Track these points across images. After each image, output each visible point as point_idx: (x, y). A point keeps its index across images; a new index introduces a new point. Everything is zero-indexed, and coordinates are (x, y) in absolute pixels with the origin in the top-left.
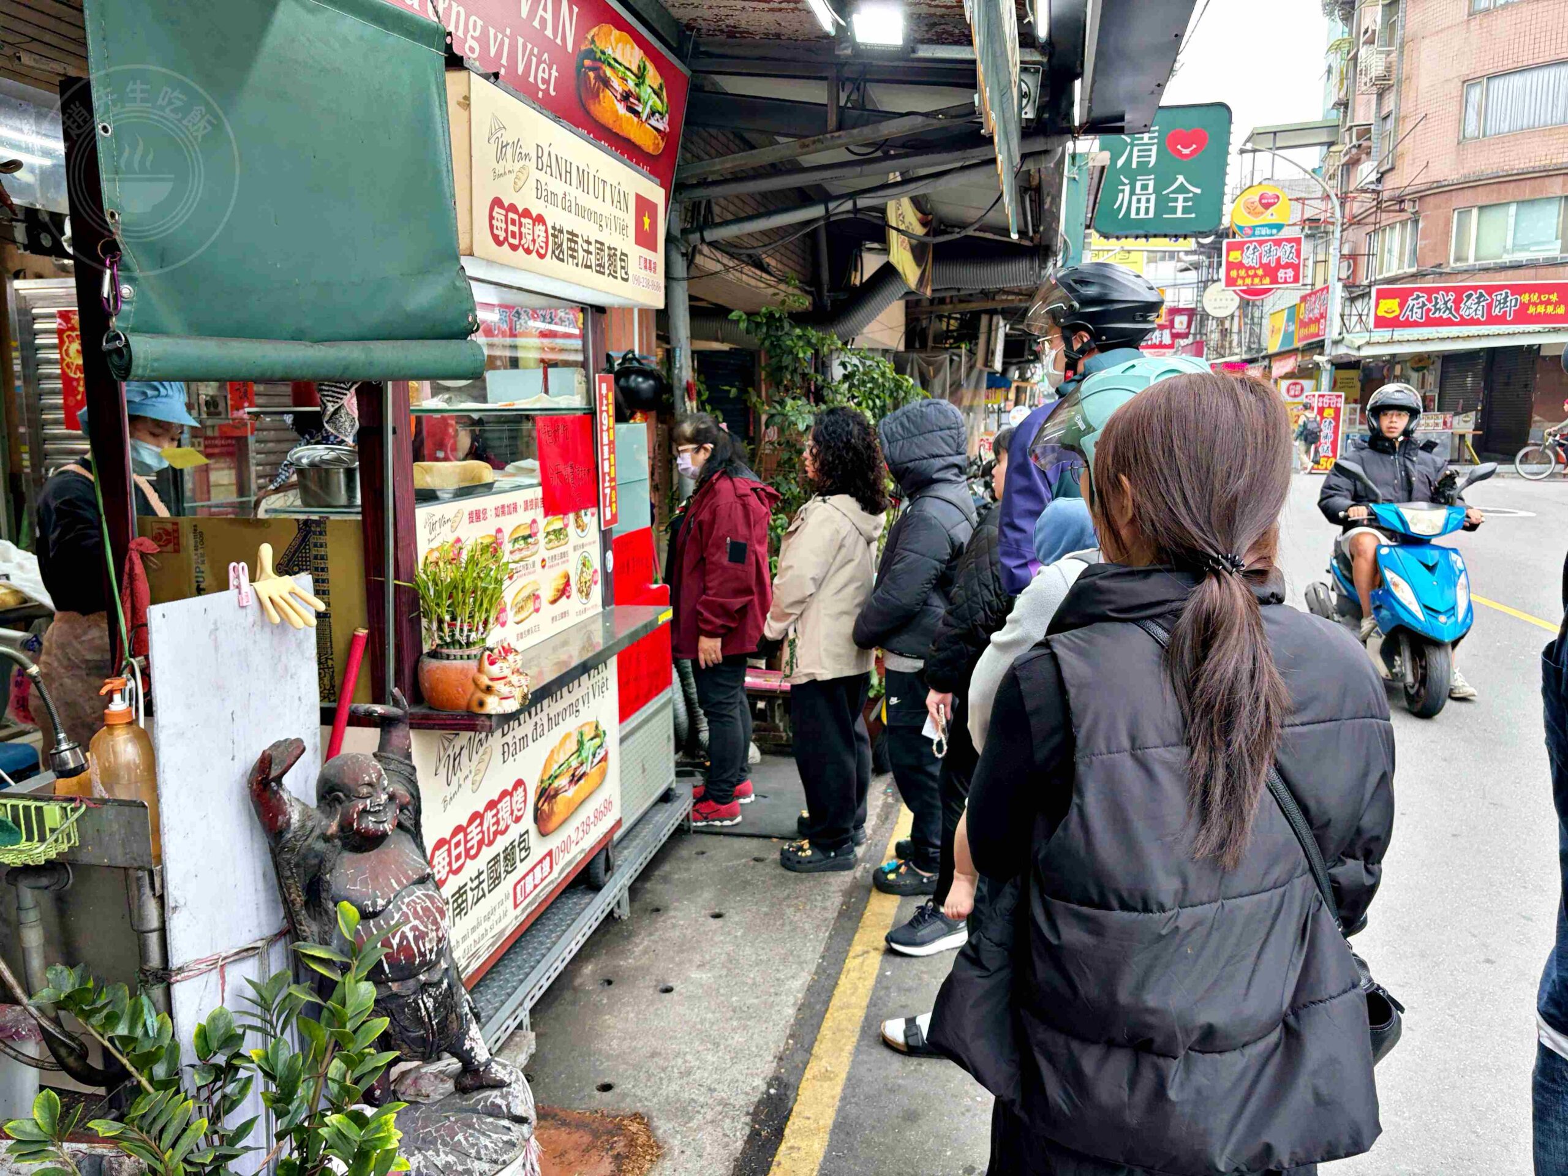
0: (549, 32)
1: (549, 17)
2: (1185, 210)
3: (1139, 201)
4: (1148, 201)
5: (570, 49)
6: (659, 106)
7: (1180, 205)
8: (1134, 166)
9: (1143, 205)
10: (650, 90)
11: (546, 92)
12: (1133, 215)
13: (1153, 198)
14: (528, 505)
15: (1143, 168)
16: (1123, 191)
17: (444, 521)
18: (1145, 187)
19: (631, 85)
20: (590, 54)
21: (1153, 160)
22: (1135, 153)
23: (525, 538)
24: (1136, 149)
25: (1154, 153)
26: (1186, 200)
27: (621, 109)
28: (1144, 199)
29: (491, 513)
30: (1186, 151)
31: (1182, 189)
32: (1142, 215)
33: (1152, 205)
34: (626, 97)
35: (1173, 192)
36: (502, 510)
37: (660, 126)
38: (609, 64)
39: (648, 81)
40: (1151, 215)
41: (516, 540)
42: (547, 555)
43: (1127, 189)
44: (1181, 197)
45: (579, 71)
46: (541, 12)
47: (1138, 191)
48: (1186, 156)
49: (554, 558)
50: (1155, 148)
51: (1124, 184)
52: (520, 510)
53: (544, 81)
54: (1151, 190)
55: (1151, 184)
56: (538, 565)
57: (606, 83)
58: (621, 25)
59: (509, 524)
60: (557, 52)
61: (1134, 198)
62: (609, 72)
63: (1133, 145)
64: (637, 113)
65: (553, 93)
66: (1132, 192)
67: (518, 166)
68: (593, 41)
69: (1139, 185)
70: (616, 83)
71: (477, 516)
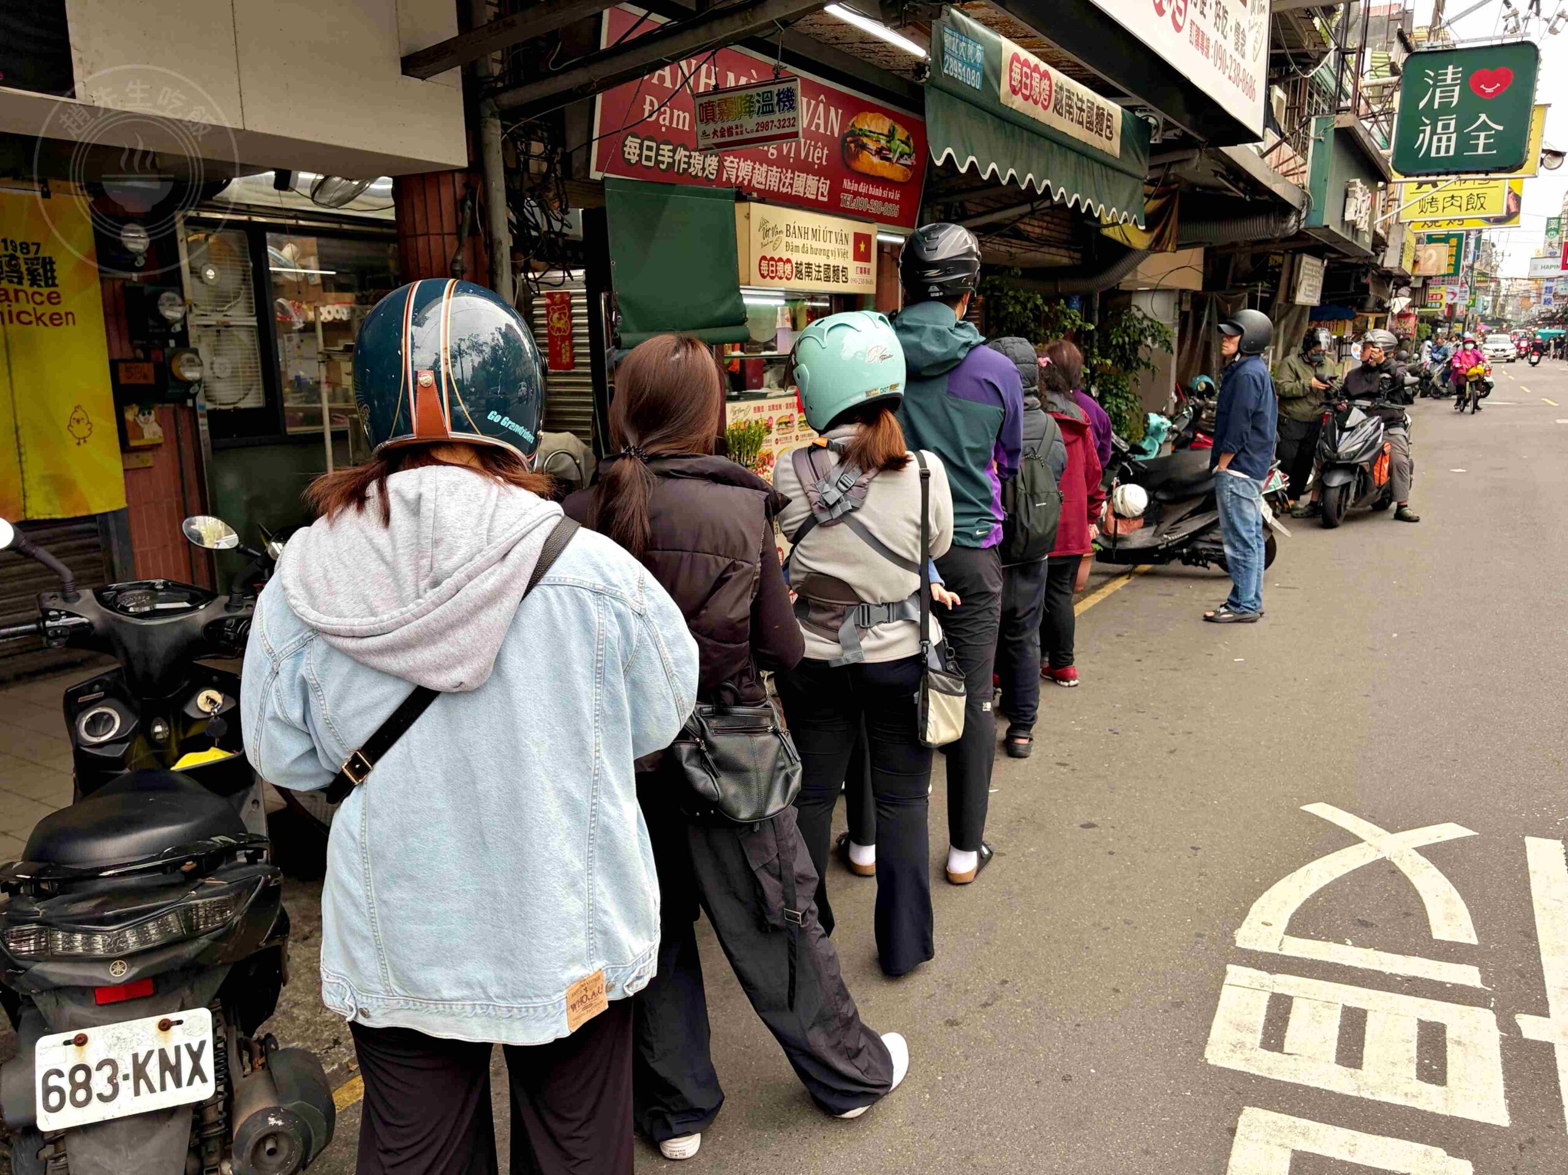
0: (822, 130)
1: (822, 122)
2: (1487, 147)
3: (1440, 140)
4: (1449, 139)
5: (836, 135)
6: (907, 149)
7: (1481, 142)
8: (1436, 106)
9: (1444, 144)
10: (898, 142)
11: (820, 164)
12: (1433, 154)
13: (1454, 136)
14: (788, 406)
15: (1445, 109)
16: (1424, 131)
17: (740, 411)
18: (1446, 127)
19: (883, 142)
20: (852, 133)
21: (1455, 100)
22: (1438, 94)
23: (786, 423)
24: (1438, 90)
25: (1456, 94)
26: (1487, 137)
27: (876, 160)
28: (1444, 137)
29: (766, 409)
30: (1489, 90)
31: (1484, 127)
32: (1442, 154)
33: (1453, 144)
34: (879, 152)
35: (1473, 131)
36: (773, 408)
37: (909, 162)
38: (866, 136)
39: (897, 137)
40: (1452, 153)
41: (780, 424)
42: (800, 433)
43: (1428, 129)
44: (1482, 135)
45: (843, 146)
46: (816, 121)
47: (1439, 130)
48: (1491, 94)
49: (804, 436)
50: (1457, 89)
51: (1426, 125)
52: (784, 408)
53: (818, 158)
54: (1452, 129)
55: (1453, 123)
56: (794, 439)
57: (864, 147)
58: (873, 109)
59: (776, 415)
60: (826, 140)
61: (1435, 138)
62: (865, 140)
63: (1435, 87)
64: (889, 160)
65: (824, 163)
66: (1433, 132)
67: (775, 238)
68: (853, 125)
69: (1440, 124)
70: (872, 146)
71: (758, 409)
